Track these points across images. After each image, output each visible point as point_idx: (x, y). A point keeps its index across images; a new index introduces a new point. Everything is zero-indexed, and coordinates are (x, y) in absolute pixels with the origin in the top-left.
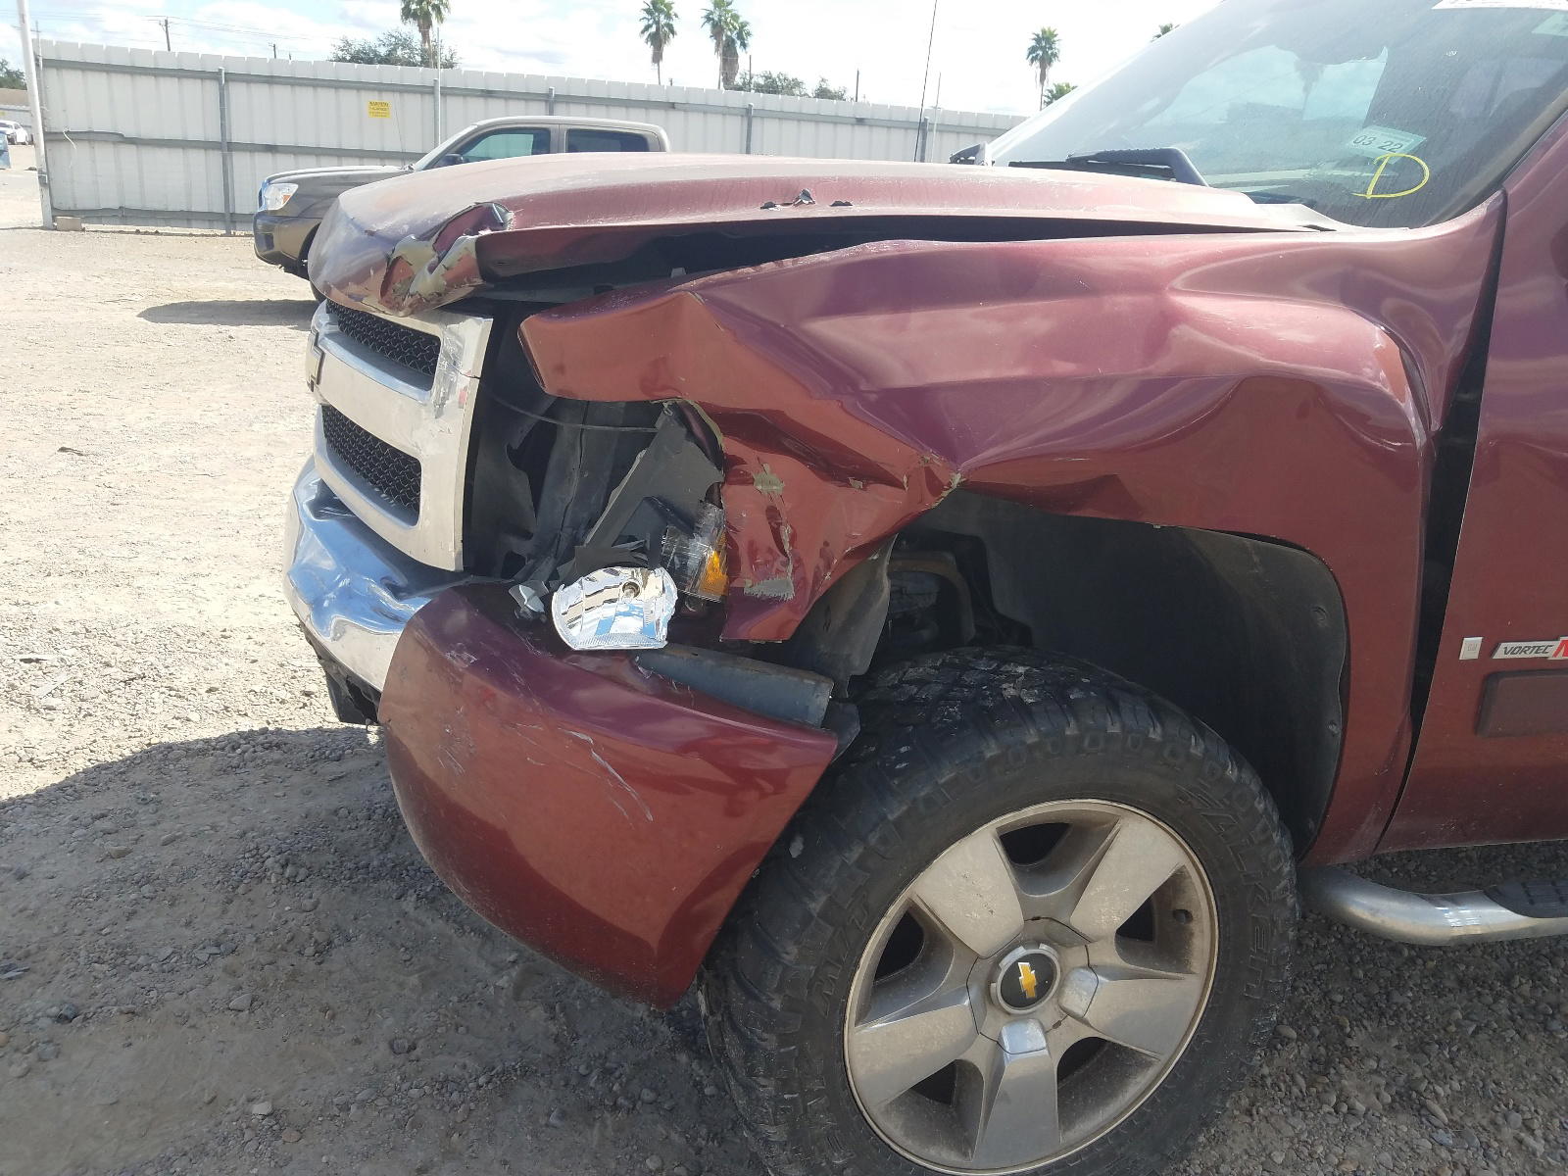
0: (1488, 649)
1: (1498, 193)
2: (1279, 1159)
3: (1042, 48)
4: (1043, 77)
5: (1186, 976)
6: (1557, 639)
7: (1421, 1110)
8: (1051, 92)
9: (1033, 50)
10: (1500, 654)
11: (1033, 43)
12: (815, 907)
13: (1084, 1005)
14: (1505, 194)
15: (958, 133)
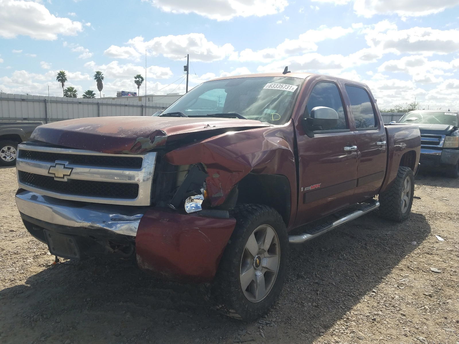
0: (304, 189)
1: (291, 119)
2: (289, 290)
3: (61, 77)
4: (63, 85)
5: (276, 256)
6: (310, 186)
7: (302, 277)
8: (66, 90)
9: (58, 77)
10: (305, 190)
11: (58, 76)
12: (237, 251)
13: (266, 264)
14: (292, 119)
15: (33, 102)
